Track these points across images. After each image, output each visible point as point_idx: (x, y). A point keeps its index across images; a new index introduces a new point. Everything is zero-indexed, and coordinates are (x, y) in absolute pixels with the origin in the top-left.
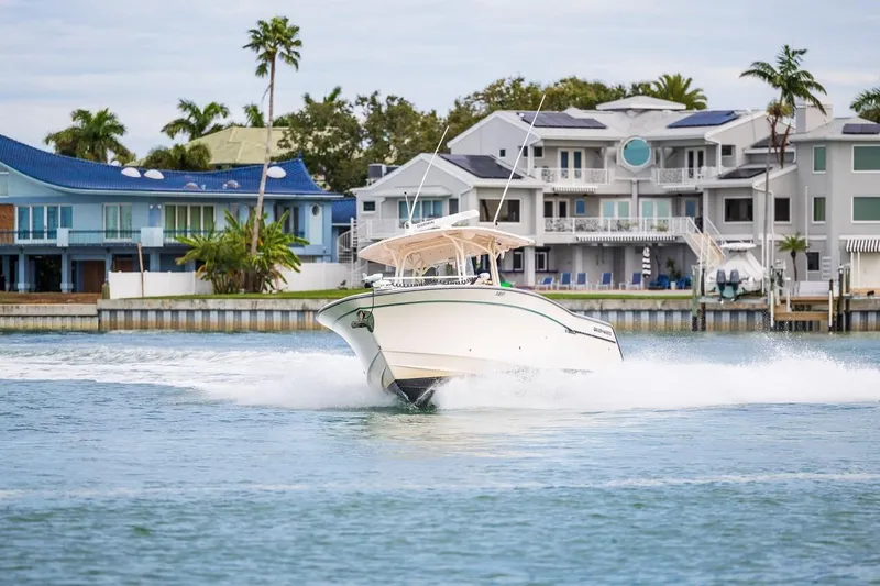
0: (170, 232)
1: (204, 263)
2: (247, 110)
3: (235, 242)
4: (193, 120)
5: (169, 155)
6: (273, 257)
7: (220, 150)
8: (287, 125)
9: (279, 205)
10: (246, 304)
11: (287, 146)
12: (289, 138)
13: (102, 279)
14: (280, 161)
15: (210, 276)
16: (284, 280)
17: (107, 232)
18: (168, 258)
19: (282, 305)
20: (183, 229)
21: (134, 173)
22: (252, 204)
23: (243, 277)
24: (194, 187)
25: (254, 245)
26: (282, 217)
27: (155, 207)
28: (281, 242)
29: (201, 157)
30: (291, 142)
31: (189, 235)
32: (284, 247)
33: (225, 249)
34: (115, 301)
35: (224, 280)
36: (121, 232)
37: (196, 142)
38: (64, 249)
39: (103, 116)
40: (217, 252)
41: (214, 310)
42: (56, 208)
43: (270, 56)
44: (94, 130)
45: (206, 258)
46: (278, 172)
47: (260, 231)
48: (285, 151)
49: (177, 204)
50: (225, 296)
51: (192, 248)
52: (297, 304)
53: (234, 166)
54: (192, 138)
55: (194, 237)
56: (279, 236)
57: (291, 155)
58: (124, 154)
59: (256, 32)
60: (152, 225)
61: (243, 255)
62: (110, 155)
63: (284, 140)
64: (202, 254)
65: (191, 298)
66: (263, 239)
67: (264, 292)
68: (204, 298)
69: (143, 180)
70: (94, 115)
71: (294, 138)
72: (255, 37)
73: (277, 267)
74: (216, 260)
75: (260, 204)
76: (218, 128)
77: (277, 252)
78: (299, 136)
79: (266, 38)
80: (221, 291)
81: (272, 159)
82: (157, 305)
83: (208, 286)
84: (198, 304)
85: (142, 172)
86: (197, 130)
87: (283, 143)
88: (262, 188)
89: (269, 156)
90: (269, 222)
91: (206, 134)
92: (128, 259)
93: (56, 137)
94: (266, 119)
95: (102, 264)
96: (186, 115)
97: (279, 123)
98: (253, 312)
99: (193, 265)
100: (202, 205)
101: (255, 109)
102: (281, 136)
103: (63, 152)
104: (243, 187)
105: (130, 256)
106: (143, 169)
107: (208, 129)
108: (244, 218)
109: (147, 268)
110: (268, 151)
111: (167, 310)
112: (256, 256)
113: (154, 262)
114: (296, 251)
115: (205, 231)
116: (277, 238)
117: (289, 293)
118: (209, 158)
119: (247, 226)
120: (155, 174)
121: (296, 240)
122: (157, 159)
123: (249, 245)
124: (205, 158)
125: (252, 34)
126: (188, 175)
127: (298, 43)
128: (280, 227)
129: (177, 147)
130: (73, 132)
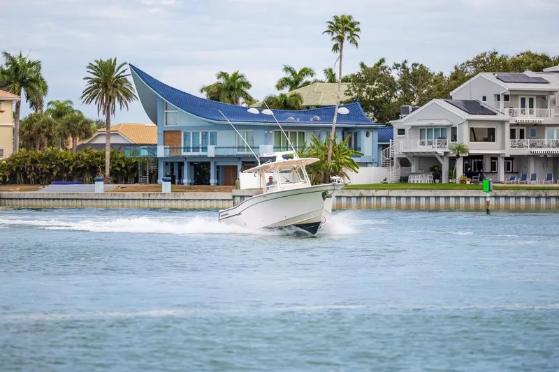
0: (277, 148)
2: (326, 71)
3: (318, 154)
4: (292, 79)
5: (277, 100)
6: (341, 163)
7: (308, 97)
8: (350, 81)
9: (345, 131)
11: (350, 94)
12: (351, 89)
13: (236, 177)
14: (346, 104)
16: (348, 178)
17: (238, 147)
19: (347, 193)
20: (286, 146)
21: (255, 111)
22: (328, 130)
23: (323, 176)
24: (292, 119)
25: (330, 156)
26: (347, 138)
27: (268, 132)
28: (346, 154)
29: (296, 101)
30: (353, 92)
32: (348, 157)
34: (244, 190)
35: (311, 177)
37: (293, 92)
38: (212, 158)
39: (236, 76)
42: (207, 133)
43: (341, 39)
44: (231, 84)
46: (344, 111)
47: (333, 147)
48: (349, 98)
52: (357, 193)
53: (317, 107)
54: (291, 90)
57: (353, 100)
58: (249, 100)
59: (331, 23)
60: (266, 143)
61: (323, 162)
62: (241, 100)
63: (348, 91)
66: (335, 152)
69: (261, 116)
70: (231, 74)
71: (355, 90)
72: (330, 27)
73: (344, 169)
75: (333, 130)
76: (307, 83)
77: (343, 160)
78: (358, 89)
79: (337, 28)
81: (341, 102)
85: (260, 111)
86: (294, 84)
87: (348, 93)
88: (335, 120)
89: (339, 101)
90: (339, 141)
91: (300, 87)
92: (251, 165)
93: (207, 89)
94: (337, 77)
95: (235, 167)
96: (289, 75)
97: (345, 80)
100: (297, 131)
101: (331, 70)
102: (347, 88)
103: (212, 99)
104: (322, 120)
105: (253, 162)
106: (261, 109)
107: (301, 84)
108: (324, 138)
110: (338, 97)
112: (331, 163)
114: (356, 160)
115: (299, 147)
116: (344, 151)
117: (352, 186)
118: (302, 102)
119: (325, 144)
120: (268, 112)
121: (355, 153)
122: (270, 102)
123: (327, 156)
124: (299, 102)
125: (329, 24)
126: (288, 113)
127: (358, 30)
128: (346, 145)
129: (282, 95)
130: (218, 86)
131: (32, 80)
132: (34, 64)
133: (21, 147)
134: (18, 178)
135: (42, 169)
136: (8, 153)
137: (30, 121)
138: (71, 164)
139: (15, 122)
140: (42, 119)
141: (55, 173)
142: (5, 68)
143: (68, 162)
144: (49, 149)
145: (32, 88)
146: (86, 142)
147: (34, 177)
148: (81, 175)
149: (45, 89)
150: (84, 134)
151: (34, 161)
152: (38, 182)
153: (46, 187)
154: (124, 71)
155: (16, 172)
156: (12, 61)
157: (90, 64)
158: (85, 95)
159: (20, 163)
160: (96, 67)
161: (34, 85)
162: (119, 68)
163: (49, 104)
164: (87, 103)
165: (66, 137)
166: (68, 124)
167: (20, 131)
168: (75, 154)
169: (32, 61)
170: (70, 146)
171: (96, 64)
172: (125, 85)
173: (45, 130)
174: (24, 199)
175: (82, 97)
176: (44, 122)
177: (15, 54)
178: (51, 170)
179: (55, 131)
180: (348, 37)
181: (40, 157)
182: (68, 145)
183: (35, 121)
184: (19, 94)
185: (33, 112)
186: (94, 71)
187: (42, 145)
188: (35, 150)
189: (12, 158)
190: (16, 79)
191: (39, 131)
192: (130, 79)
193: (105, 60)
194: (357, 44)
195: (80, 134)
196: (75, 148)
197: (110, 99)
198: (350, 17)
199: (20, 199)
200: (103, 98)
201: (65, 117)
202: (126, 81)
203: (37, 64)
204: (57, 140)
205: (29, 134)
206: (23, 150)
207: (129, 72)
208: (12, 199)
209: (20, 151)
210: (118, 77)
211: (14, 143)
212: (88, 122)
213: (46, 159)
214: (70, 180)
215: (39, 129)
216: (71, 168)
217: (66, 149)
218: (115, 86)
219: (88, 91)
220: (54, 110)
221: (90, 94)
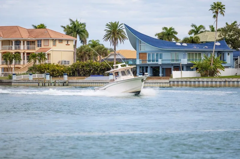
0: (189, 60)
1: (198, 68)
2: (210, 27)
3: (207, 63)
4: (195, 30)
5: (189, 39)
6: (217, 67)
7: (202, 38)
8: (221, 31)
9: (219, 53)
10: (210, 80)
12: (221, 34)
13: (171, 73)
14: (219, 41)
15: (200, 72)
16: (220, 73)
17: (172, 60)
18: (188, 67)
19: (219, 80)
20: (192, 59)
21: (179, 44)
22: (211, 52)
23: (209, 72)
24: (195, 48)
25: (212, 64)
26: (220, 56)
27: (185, 53)
28: (219, 63)
30: (222, 36)
31: (194, 61)
32: (220, 64)
33: (204, 65)
34: (174, 79)
35: (204, 73)
36: (176, 60)
37: (196, 36)
38: (160, 65)
39: (171, 29)
40: (202, 66)
41: (201, 81)
42: (158, 54)
43: (217, 12)
44: (169, 32)
45: (199, 67)
46: (218, 44)
47: (213, 60)
48: (220, 38)
49: (191, 53)
50: (204, 77)
51: (195, 64)
52: (224, 80)
53: (206, 42)
54: (195, 35)
55: (195, 61)
56: (219, 61)
57: (222, 39)
58: (177, 39)
59: (213, 5)
60: (184, 58)
61: (209, 66)
62: (173, 39)
63: (220, 35)
64: (198, 66)
65: (195, 78)
66: (214, 62)
67: (215, 76)
68: (198, 78)
69: (182, 46)
70: (168, 28)
71: (223, 34)
72: (212, 7)
74: (202, 68)
75: (213, 52)
76: (202, 32)
77: (218, 65)
78: (224, 34)
79: (215, 7)
80: (202, 76)
81: (217, 40)
82: (185, 80)
83: (199, 75)
84: (196, 79)
86: (196, 32)
87: (220, 36)
88: (214, 48)
90: (216, 57)
91: (199, 34)
92: (177, 68)
93: (158, 34)
94: (215, 29)
95: (171, 68)
96: (194, 28)
97: (219, 30)
98: (212, 82)
99: (195, 69)
100: (198, 53)
101: (212, 26)
102: (219, 34)
103: (160, 39)
104: (209, 48)
105: (178, 67)
106: (182, 43)
107: (199, 32)
108: (209, 56)
109: (183, 70)
110: (216, 38)
111: (188, 81)
112: (212, 66)
113: (185, 68)
114: (223, 65)
115: (198, 60)
116: (218, 61)
117: (222, 77)
118: (199, 41)
119: (210, 59)
120: (185, 44)
121: (223, 62)
122: (185, 41)
123: (211, 63)
124: (198, 40)
125: (211, 6)
126: (194, 45)
127: (224, 8)
128: (219, 59)
129: (191, 37)
130: (163, 33)
131: (82, 31)
132: (83, 24)
133: (77, 60)
134: (76, 73)
135: (86, 70)
136: (71, 63)
137: (81, 49)
138: (99, 68)
139: (75, 49)
140: (86, 48)
141: (92, 72)
142: (70, 26)
143: (97, 66)
144: (89, 61)
145: (82, 34)
146: (105, 58)
147: (83, 73)
148: (103, 72)
149: (87, 35)
150: (104, 55)
151: (83, 66)
152: (84, 75)
153: (88, 77)
154: (122, 27)
155: (75, 71)
156: (73, 23)
157: (107, 24)
158: (105, 37)
159: (76, 67)
160: (110, 25)
161: (83, 34)
162: (120, 25)
163: (89, 41)
164: (106, 40)
165: (97, 56)
166: (98, 50)
167: (77, 53)
168: (100, 63)
169: (82, 23)
170: (98, 60)
171: (109, 24)
172: (122, 33)
173: (88, 53)
174: (78, 83)
175: (104, 38)
176: (87, 49)
177: (74, 20)
178: (90, 70)
179: (91, 53)
180: (220, 12)
181: (85, 64)
182: (97, 59)
183: (83, 49)
184: (76, 37)
185: (82, 45)
186: (108, 27)
187: (86, 59)
188: (83, 61)
189: (73, 65)
190: (75, 31)
191: (85, 53)
192: (125, 30)
193: (113, 22)
194: (224, 15)
195: (103, 54)
196: (101, 61)
197: (116, 39)
198: (221, 3)
199: (76, 83)
200: (113, 38)
201: (96, 47)
202: (123, 31)
203: (84, 24)
204: (93, 57)
205: (81, 54)
206: (77, 61)
207: (124, 27)
208: (73, 83)
209: (76, 62)
210: (119, 30)
211: (74, 58)
212: (106, 49)
213: (88, 65)
214: (98, 74)
215: (85, 52)
216: (99, 69)
217: (97, 61)
218: (118, 34)
219: (106, 36)
220: (91, 44)
221: (107, 37)
